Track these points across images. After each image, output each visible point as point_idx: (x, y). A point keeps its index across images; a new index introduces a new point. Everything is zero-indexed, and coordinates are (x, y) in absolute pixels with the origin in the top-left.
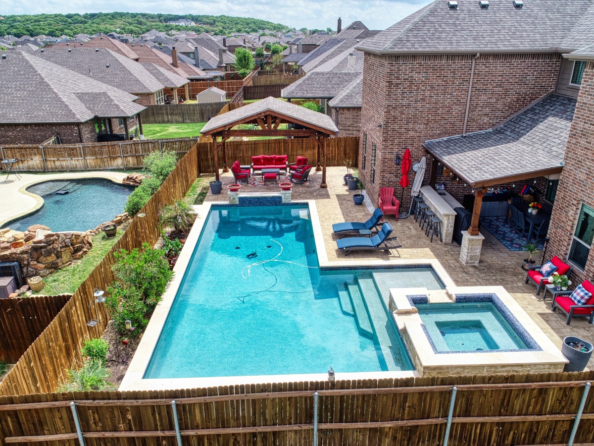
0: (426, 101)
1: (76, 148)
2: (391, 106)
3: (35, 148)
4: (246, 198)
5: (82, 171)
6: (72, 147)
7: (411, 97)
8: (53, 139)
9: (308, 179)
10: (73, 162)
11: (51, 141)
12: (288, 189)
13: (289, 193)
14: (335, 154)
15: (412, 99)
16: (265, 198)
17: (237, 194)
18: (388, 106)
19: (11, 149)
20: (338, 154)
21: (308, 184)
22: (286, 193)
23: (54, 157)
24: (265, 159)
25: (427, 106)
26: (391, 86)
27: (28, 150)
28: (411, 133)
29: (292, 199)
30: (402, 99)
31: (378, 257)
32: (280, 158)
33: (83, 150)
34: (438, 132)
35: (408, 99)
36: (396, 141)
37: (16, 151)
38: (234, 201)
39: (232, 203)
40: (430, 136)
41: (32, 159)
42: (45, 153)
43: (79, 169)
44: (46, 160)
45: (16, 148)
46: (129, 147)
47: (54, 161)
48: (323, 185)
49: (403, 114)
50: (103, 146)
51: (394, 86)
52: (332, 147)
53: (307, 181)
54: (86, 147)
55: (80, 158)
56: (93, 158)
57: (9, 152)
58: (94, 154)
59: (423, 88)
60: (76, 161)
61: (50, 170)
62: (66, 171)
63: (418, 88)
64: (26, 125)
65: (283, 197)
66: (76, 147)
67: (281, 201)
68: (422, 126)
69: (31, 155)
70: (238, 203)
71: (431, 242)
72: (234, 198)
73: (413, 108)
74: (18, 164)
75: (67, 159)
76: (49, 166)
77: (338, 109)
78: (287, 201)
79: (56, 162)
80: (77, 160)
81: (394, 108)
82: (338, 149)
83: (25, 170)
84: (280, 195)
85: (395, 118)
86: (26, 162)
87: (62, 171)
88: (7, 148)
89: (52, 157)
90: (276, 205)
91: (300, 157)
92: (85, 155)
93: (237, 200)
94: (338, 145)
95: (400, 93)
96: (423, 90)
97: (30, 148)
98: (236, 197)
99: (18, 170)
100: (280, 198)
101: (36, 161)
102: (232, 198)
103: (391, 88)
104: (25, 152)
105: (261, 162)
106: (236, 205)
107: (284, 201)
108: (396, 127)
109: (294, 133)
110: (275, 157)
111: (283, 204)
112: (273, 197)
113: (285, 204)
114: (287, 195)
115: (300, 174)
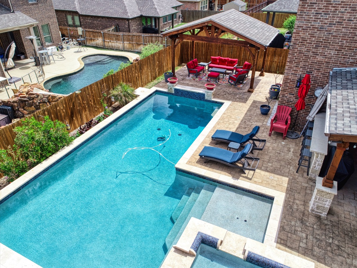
0: (343, 25)
1: (120, 35)
2: (301, 27)
3: (99, 33)
4: (179, 90)
5: (122, 51)
6: (117, 34)
7: (326, 19)
8: (113, 28)
9: (244, 83)
10: (118, 44)
11: (111, 29)
12: (212, 89)
13: (210, 93)
15: (326, 21)
16: (193, 93)
17: (173, 86)
18: (298, 27)
19: (89, 31)
21: (241, 86)
22: (208, 92)
23: (108, 40)
25: (343, 30)
26: (305, 5)
27: (96, 33)
28: (319, 58)
29: (214, 97)
30: (315, 21)
32: (232, 61)
33: (123, 36)
34: (351, 61)
35: (322, 21)
36: (301, 64)
37: (91, 33)
38: (171, 90)
39: (169, 92)
40: (340, 64)
41: (98, 39)
42: (104, 36)
43: (121, 49)
44: (104, 41)
45: (91, 31)
46: (147, 38)
47: (108, 42)
48: (250, 90)
49: (314, 37)
50: (133, 35)
51: (308, 6)
53: (242, 83)
54: (124, 35)
55: (121, 42)
56: (128, 43)
57: (88, 33)
58: (128, 40)
59: (343, 10)
60: (119, 44)
61: (106, 47)
62: (114, 49)
63: (336, 10)
64: (103, 17)
65: (206, 95)
67: (204, 97)
68: (332, 53)
69: (98, 36)
70: (173, 92)
71: (297, 172)
72: (171, 88)
73: (326, 31)
74: (92, 42)
75: (115, 42)
76: (106, 45)
78: (209, 99)
79: (109, 42)
80: (120, 43)
81: (304, 29)
83: (95, 46)
84: (204, 93)
85: (304, 40)
86: (95, 41)
87: (112, 49)
88: (87, 31)
89: (107, 39)
90: (201, 100)
91: (246, 62)
92: (124, 41)
93: (173, 90)
95: (313, 13)
96: (342, 12)
97: (97, 32)
98: (172, 88)
99: (92, 45)
100: (204, 95)
101: (99, 41)
102: (170, 88)
103: (304, 8)
104: (95, 35)
106: (172, 94)
107: (206, 98)
108: (304, 49)
109: (231, 42)
110: (228, 59)
111: (206, 100)
112: (199, 93)
113: (207, 101)
114: (209, 94)
115: (235, 77)
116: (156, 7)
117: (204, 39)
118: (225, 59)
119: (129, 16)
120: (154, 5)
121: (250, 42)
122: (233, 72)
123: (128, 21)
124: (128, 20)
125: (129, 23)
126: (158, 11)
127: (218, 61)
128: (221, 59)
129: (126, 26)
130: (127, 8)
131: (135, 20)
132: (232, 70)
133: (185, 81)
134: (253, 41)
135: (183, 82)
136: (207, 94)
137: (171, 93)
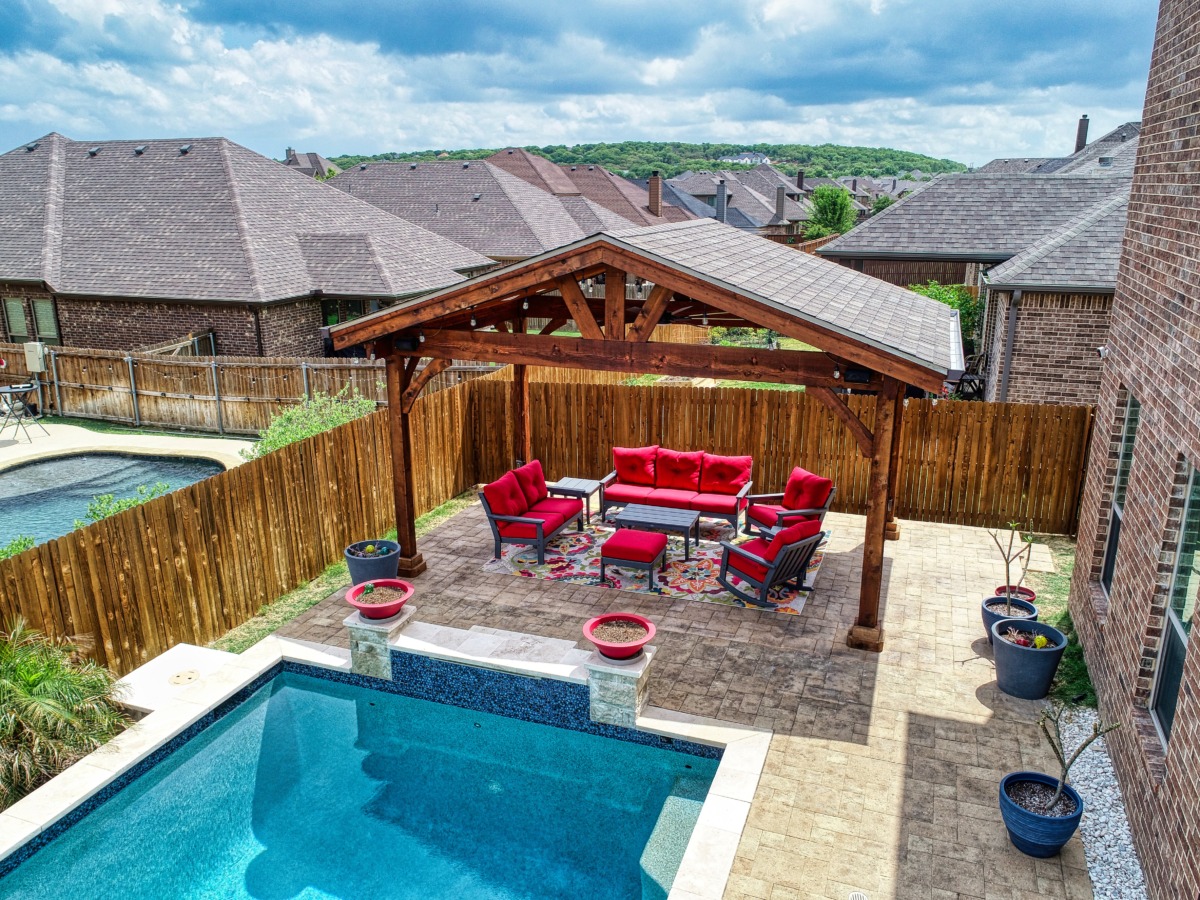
1: (204, 369)
3: (117, 360)
5: (213, 434)
6: (193, 363)
8: (188, 343)
10: (196, 406)
11: (178, 347)
12: (632, 654)
13: (625, 679)
14: (979, 468)
16: (512, 680)
17: (383, 635)
19: (72, 357)
20: (992, 471)
22: (610, 676)
23: (155, 389)
24: (662, 461)
27: (103, 362)
32: (721, 464)
33: (217, 373)
37: (82, 363)
38: (371, 662)
39: (362, 671)
41: (111, 389)
42: (137, 375)
43: (209, 429)
44: (137, 395)
45: (81, 357)
46: (325, 376)
47: (156, 397)
48: (863, 632)
50: (264, 367)
52: (969, 440)
53: (798, 588)
54: (225, 367)
55: (211, 398)
56: (239, 399)
57: (69, 366)
58: (242, 388)
60: (203, 405)
61: (146, 422)
62: (178, 429)
64: (150, 303)
65: (595, 694)
66: (203, 364)
67: (586, 708)
69: (110, 376)
70: (387, 674)
72: (371, 649)
74: (85, 399)
75: (183, 396)
76: (146, 412)
77: (1017, 294)
78: (616, 718)
79: (160, 401)
80: (205, 402)
82: (994, 452)
83: (99, 415)
84: (581, 678)
86: (99, 394)
87: (171, 428)
88: (64, 355)
89: (151, 387)
90: (563, 724)
91: (801, 472)
92: (221, 389)
93: (385, 660)
94: (993, 434)
97: (107, 359)
98: (379, 648)
99: (83, 414)
100: (583, 692)
101: (116, 396)
102: (363, 646)
104: (97, 369)
106: (381, 685)
107: (599, 710)
109: (724, 362)
110: (702, 458)
111: (597, 725)
112: (547, 683)
113: (603, 730)
114: (615, 684)
115: (761, 560)
116: (380, 260)
117: (566, 351)
118: (684, 460)
119: (258, 295)
120: (372, 254)
121: (846, 352)
122: (735, 524)
123: (256, 314)
124: (255, 308)
125: (257, 320)
126: (388, 274)
127: (651, 468)
128: (666, 458)
129: (247, 334)
130: (255, 265)
131: (287, 311)
132: (730, 512)
133: (474, 584)
134: (867, 347)
135: (461, 595)
136: (602, 688)
137: (375, 680)
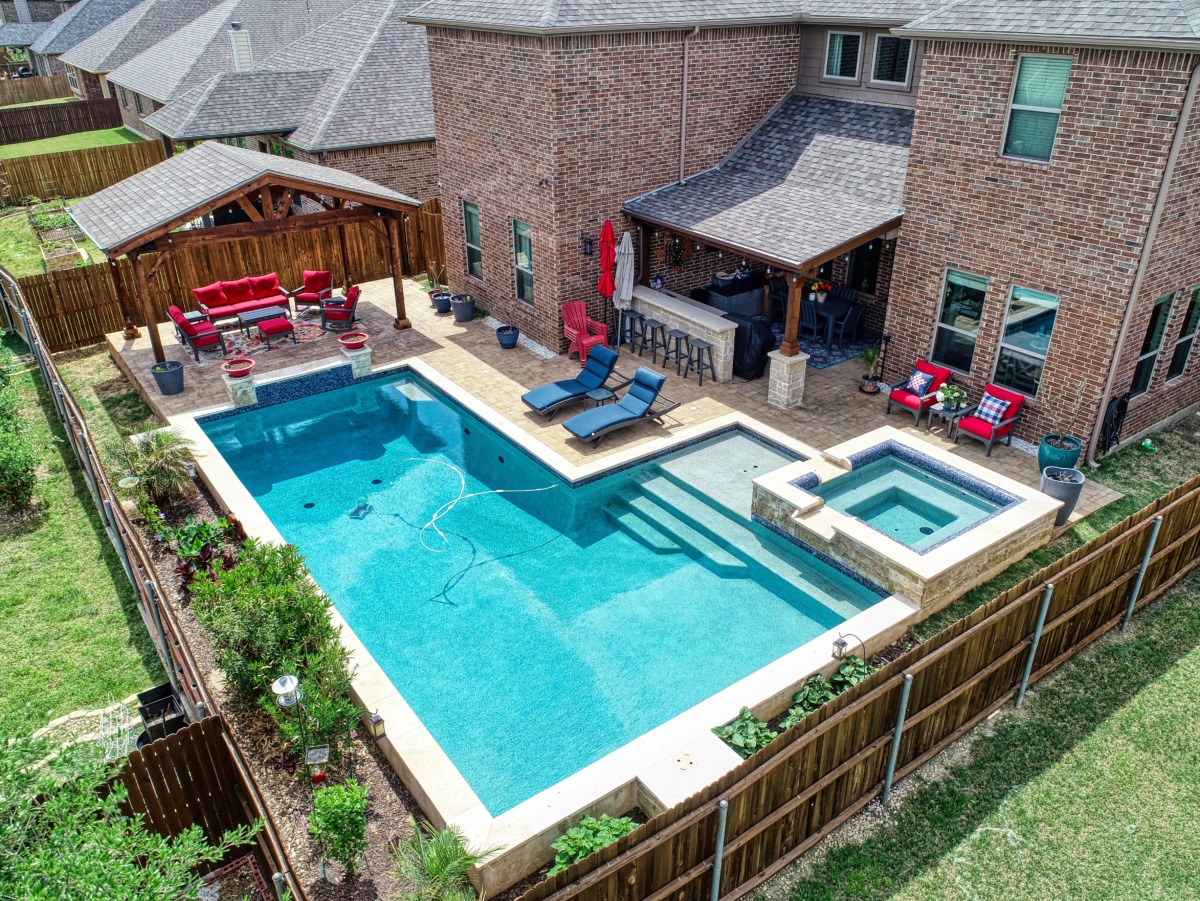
0: (620, 124)
2: (563, 139)
4: (272, 386)
7: (596, 118)
12: (359, 346)
13: (366, 354)
15: (596, 122)
16: (318, 375)
17: (250, 382)
18: (560, 140)
22: (360, 356)
24: (226, 289)
25: (623, 132)
26: (561, 99)
28: (602, 189)
29: (374, 362)
30: (581, 124)
31: (649, 435)
34: (643, 181)
35: (591, 123)
36: (579, 210)
38: (245, 398)
39: (241, 405)
40: (631, 191)
48: (401, 322)
49: (586, 153)
51: (566, 99)
59: (614, 99)
63: (606, 100)
65: (354, 367)
67: (351, 374)
68: (617, 174)
70: (255, 401)
71: (701, 385)
72: (244, 393)
73: (601, 139)
77: (325, 154)
78: (365, 373)
81: (569, 143)
84: (346, 362)
85: (571, 161)
93: (253, 394)
95: (576, 111)
96: (614, 103)
98: (248, 390)
100: (348, 368)
102: (239, 393)
103: (561, 104)
105: (223, 298)
106: (253, 408)
107: (357, 373)
108: (577, 180)
109: (324, 219)
111: (357, 380)
112: (334, 370)
113: (361, 380)
114: (362, 359)
118: (241, 284)
122: (289, 309)
136: (357, 362)
137: (248, 407)
